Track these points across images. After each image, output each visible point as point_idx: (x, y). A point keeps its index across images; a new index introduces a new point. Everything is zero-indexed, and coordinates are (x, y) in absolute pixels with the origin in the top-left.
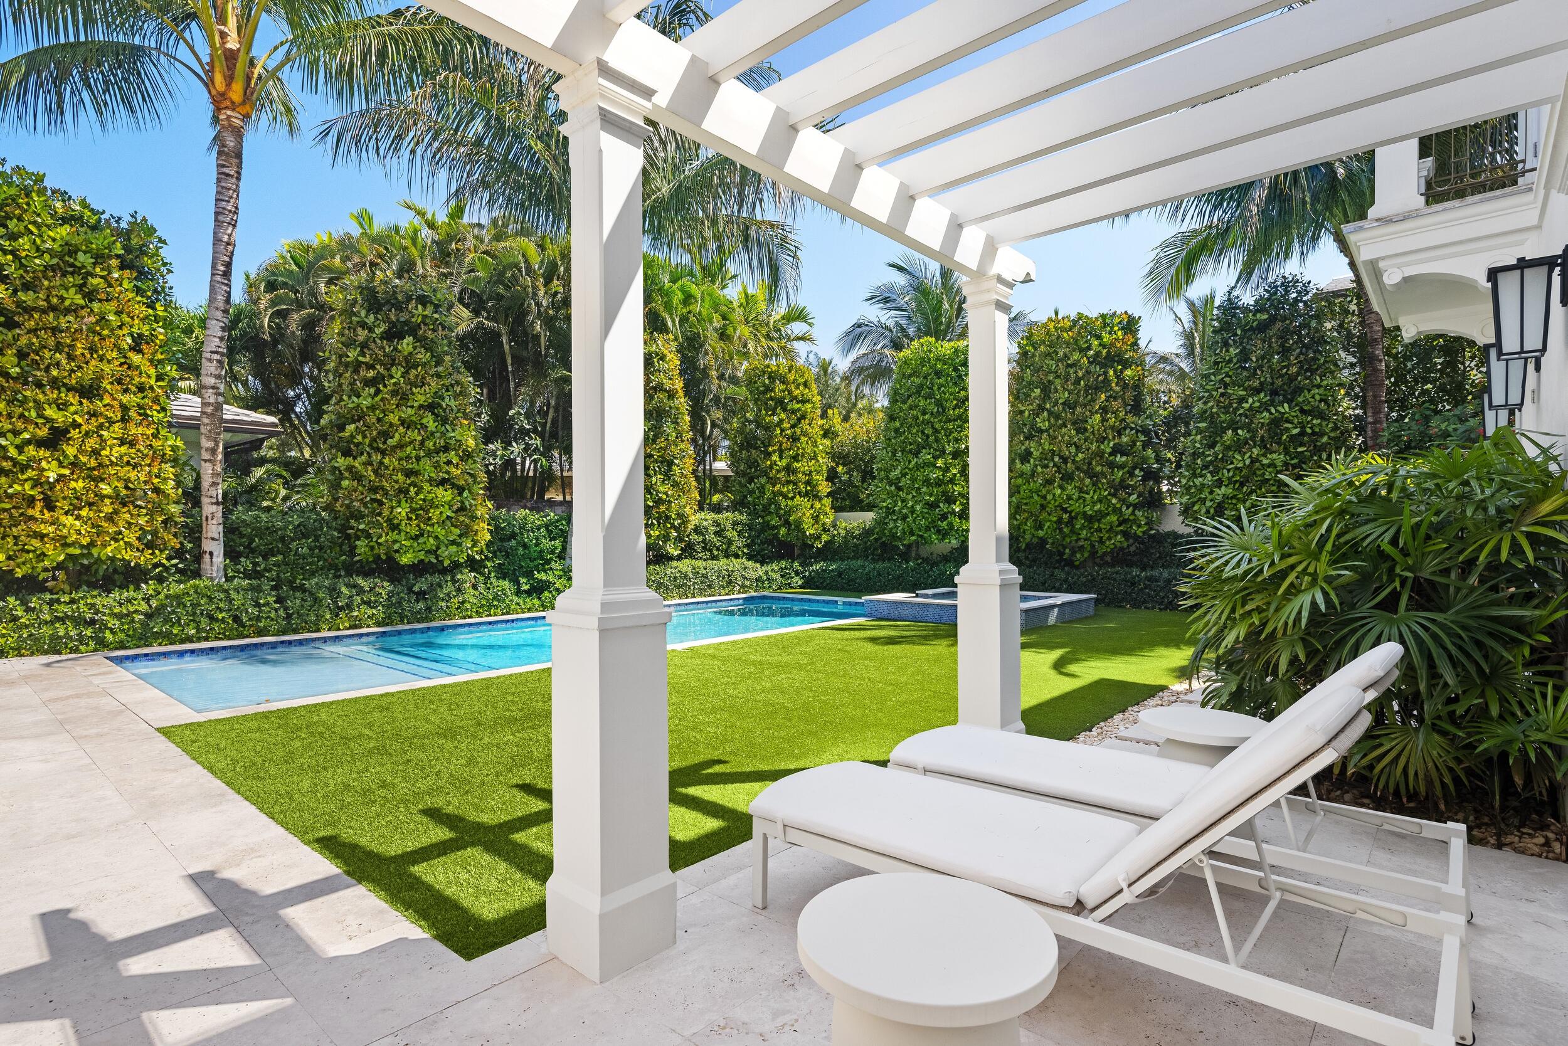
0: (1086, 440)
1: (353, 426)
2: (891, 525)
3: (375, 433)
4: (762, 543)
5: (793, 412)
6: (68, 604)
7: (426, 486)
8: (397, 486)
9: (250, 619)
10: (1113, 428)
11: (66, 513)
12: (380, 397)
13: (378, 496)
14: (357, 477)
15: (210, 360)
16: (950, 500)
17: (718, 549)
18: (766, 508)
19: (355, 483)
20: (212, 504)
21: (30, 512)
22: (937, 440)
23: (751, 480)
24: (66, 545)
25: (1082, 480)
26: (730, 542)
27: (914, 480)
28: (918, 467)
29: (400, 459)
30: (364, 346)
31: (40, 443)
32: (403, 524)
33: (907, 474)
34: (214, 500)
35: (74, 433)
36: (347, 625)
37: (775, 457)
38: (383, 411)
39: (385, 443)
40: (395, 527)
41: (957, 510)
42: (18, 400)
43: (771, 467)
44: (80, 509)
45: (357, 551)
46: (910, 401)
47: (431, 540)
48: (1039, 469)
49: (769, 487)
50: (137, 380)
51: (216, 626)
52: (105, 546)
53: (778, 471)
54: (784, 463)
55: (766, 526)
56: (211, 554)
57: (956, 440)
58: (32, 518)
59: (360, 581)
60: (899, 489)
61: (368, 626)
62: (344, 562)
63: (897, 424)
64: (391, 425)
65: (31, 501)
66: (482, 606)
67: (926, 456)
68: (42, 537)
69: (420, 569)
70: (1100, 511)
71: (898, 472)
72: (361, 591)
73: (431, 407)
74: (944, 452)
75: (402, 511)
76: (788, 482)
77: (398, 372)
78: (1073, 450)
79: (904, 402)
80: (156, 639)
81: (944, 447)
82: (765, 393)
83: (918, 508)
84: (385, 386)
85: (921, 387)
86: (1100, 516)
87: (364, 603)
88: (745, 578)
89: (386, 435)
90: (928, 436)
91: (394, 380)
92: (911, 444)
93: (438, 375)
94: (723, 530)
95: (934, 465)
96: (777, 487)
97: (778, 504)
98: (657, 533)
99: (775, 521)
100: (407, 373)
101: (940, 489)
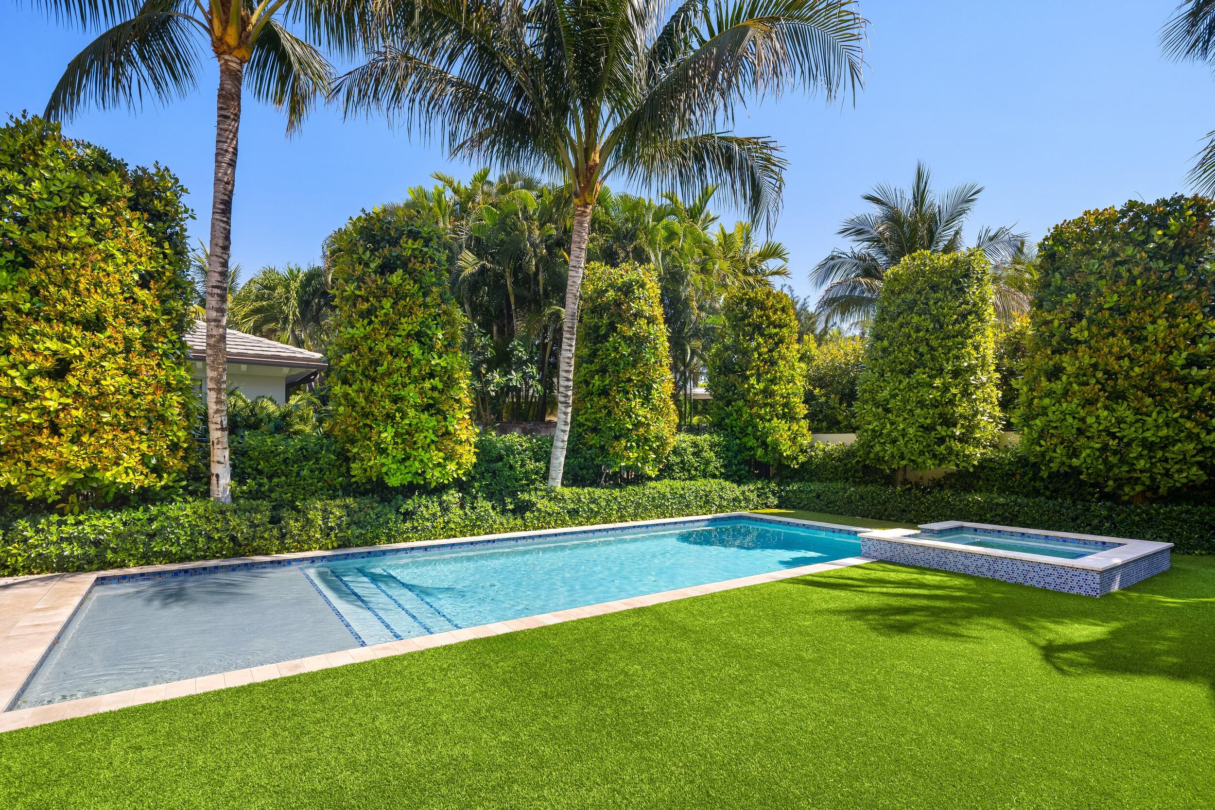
0: (1144, 352)
2: (878, 448)
3: (366, 362)
6: (74, 525)
7: (412, 412)
8: (384, 412)
10: (1185, 335)
12: (371, 327)
13: (369, 422)
14: (352, 404)
15: (213, 296)
16: (949, 422)
17: (696, 470)
18: (743, 431)
19: (350, 410)
20: (217, 429)
21: (39, 439)
22: (933, 359)
23: (728, 403)
25: (1140, 400)
26: (708, 463)
27: (905, 401)
28: (910, 388)
29: (388, 386)
30: (359, 280)
31: (46, 374)
32: (390, 448)
33: (897, 395)
34: (219, 426)
35: (77, 364)
36: (335, 544)
37: (753, 381)
38: (374, 341)
39: (375, 371)
40: (382, 451)
41: (958, 433)
42: (30, 334)
46: (900, 319)
47: (417, 464)
48: (1075, 387)
49: (746, 410)
50: (142, 314)
53: (756, 394)
54: (761, 386)
55: (744, 448)
56: (218, 475)
57: (957, 358)
58: (39, 445)
59: (349, 501)
60: (887, 411)
61: (357, 546)
63: (886, 343)
64: (381, 353)
65: (39, 429)
66: (466, 526)
67: (921, 375)
69: (408, 490)
70: (1167, 437)
71: (886, 393)
73: (418, 336)
74: (941, 370)
75: (390, 435)
76: (766, 405)
77: (387, 303)
78: (1126, 363)
79: (893, 320)
81: (941, 365)
83: (911, 431)
84: (376, 317)
85: (915, 302)
86: (1166, 443)
88: (722, 498)
89: (376, 363)
90: (922, 355)
92: (901, 364)
93: (426, 306)
94: (701, 451)
95: (931, 385)
96: (755, 410)
97: (755, 427)
98: (636, 455)
99: (752, 442)
100: (395, 303)
101: (937, 411)
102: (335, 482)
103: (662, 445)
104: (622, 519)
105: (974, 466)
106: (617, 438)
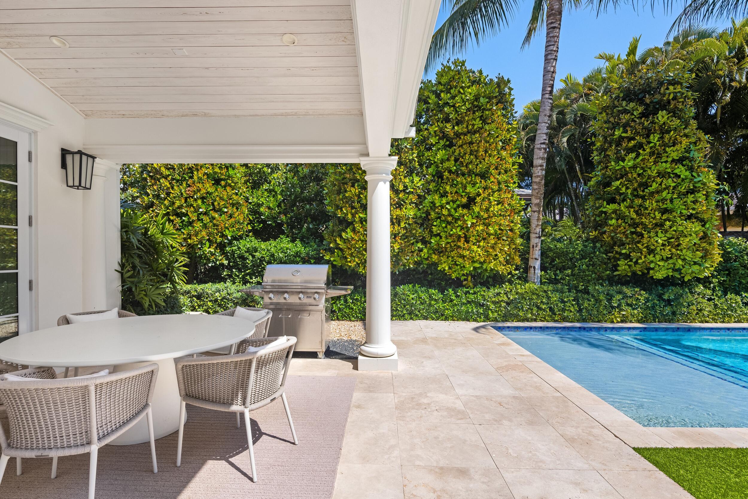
1: (618, 182)
3: (636, 185)
6: (473, 294)
7: (678, 220)
8: (654, 222)
9: (559, 311)
11: (474, 244)
12: (641, 158)
13: (639, 230)
14: (620, 216)
15: (540, 149)
19: (620, 221)
20: (537, 237)
21: (459, 244)
24: (473, 262)
29: (657, 201)
31: (464, 206)
32: (658, 249)
34: (538, 236)
35: (478, 199)
36: (619, 320)
38: (642, 168)
39: (643, 191)
40: (651, 251)
42: (455, 184)
44: (479, 242)
45: (619, 268)
47: (680, 262)
50: (504, 166)
51: (540, 312)
52: (490, 263)
56: (534, 267)
58: (459, 247)
59: (625, 289)
61: (631, 322)
62: (608, 275)
64: (649, 177)
65: (459, 237)
68: (463, 257)
69: (668, 282)
72: (625, 297)
73: (681, 160)
75: (658, 240)
77: (655, 138)
80: (511, 317)
84: (644, 150)
87: (628, 305)
89: (645, 185)
91: (652, 145)
93: (686, 136)
100: (662, 138)
102: (603, 274)
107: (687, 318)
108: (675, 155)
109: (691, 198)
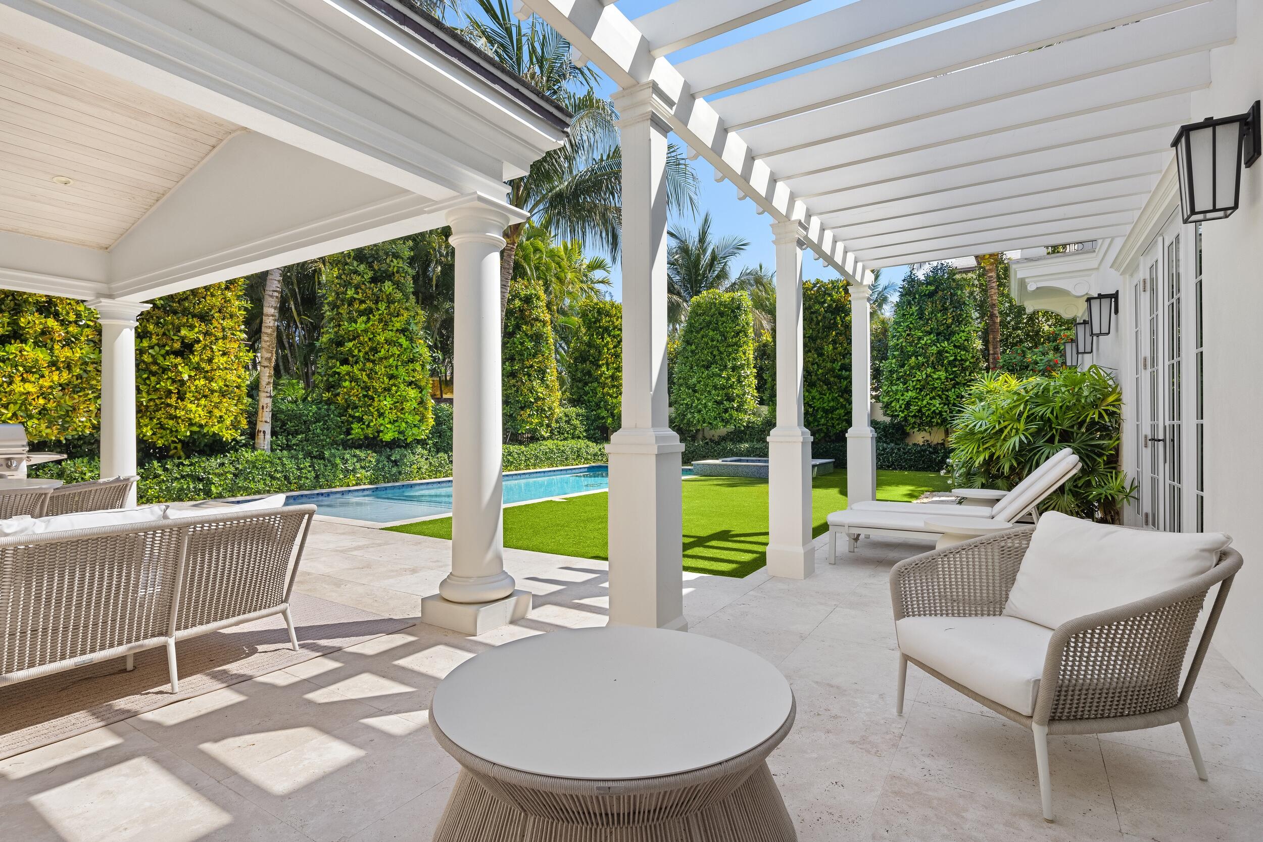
1: (351, 344)
2: (689, 416)
3: (367, 349)
4: (595, 429)
5: (614, 337)
6: (189, 466)
7: (402, 386)
8: (383, 386)
9: (295, 479)
11: (191, 402)
12: (371, 323)
13: (370, 393)
14: (353, 379)
15: (272, 296)
16: (730, 399)
17: (568, 433)
18: (598, 406)
19: (353, 384)
20: (267, 397)
21: (169, 401)
22: (722, 359)
23: (586, 384)
24: (191, 425)
25: (821, 387)
26: (575, 428)
27: (706, 385)
28: (709, 377)
29: (385, 367)
30: (357, 287)
31: (177, 353)
32: (387, 412)
33: (701, 381)
34: (268, 395)
35: (197, 347)
36: (354, 482)
37: (604, 369)
38: (373, 333)
39: (374, 356)
40: (381, 415)
41: (735, 406)
42: (161, 323)
43: (601, 375)
44: (198, 400)
45: (353, 432)
46: (702, 333)
47: (404, 424)
49: (600, 389)
51: (274, 483)
52: (212, 426)
53: (606, 378)
54: (610, 373)
55: (598, 417)
56: (264, 432)
57: (734, 359)
58: (169, 405)
59: (358, 452)
60: (695, 391)
61: (365, 484)
63: (693, 347)
64: (379, 343)
65: (169, 393)
66: (431, 471)
67: (714, 369)
68: (176, 418)
69: (393, 444)
71: (694, 380)
72: (360, 460)
73: (403, 331)
74: (726, 366)
75: (387, 403)
76: (613, 386)
77: (382, 306)
79: (698, 332)
80: (239, 491)
81: (726, 363)
82: (595, 323)
83: (710, 404)
84: (374, 316)
85: (710, 322)
87: (362, 467)
88: (587, 453)
89: (375, 350)
90: (715, 356)
91: (380, 312)
92: (703, 361)
94: (570, 420)
95: (720, 376)
96: (606, 390)
97: (606, 402)
98: (537, 421)
99: (604, 413)
100: (388, 307)
101: (724, 392)
102: (338, 438)
103: (552, 414)
104: (527, 467)
105: (744, 426)
106: (522, 408)
107: (409, 475)
108: (398, 325)
109: (411, 366)
